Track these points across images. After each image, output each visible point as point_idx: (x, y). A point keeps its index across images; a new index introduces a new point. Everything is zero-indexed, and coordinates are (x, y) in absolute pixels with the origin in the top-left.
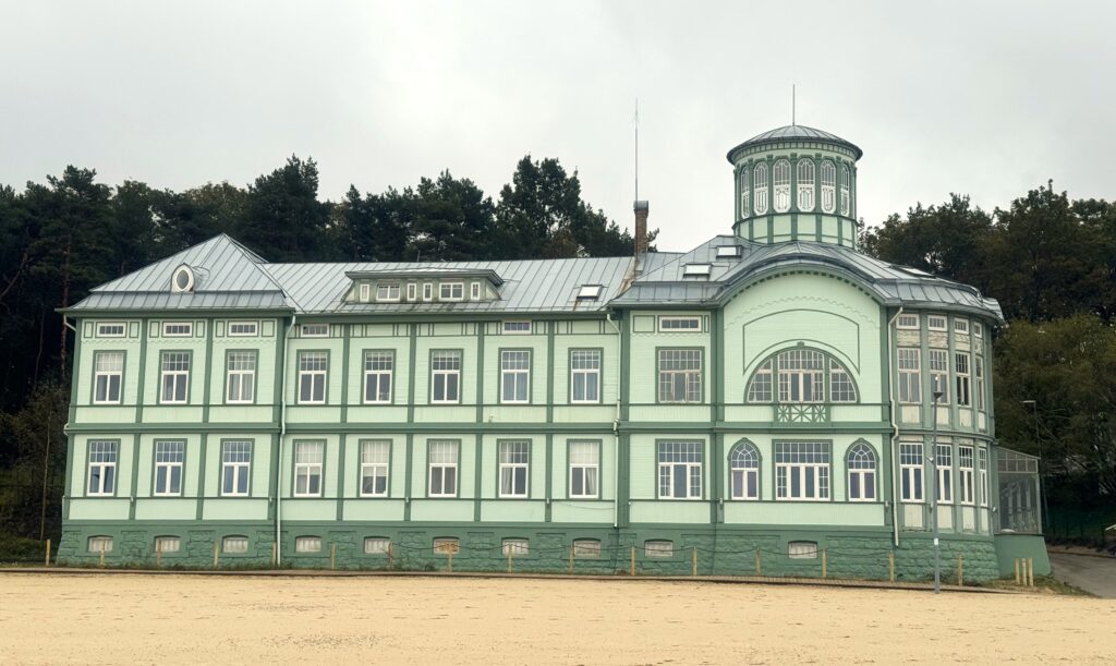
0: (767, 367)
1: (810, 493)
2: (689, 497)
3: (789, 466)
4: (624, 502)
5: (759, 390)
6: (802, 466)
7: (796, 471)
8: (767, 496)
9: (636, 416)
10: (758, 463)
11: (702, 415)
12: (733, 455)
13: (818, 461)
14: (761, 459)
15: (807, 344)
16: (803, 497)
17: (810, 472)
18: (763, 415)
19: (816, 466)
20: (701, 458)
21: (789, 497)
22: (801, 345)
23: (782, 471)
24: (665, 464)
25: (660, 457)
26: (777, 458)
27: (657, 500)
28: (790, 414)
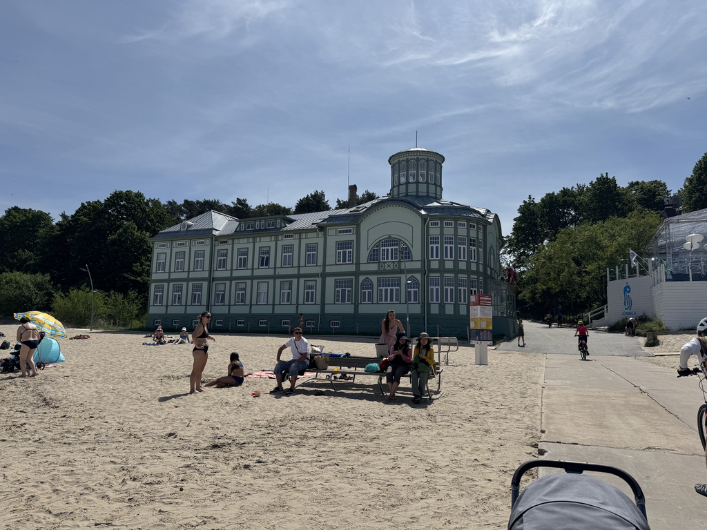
0: (377, 247)
1: (392, 300)
2: (346, 302)
3: (384, 288)
4: (323, 304)
5: (374, 256)
6: (389, 288)
7: (386, 290)
8: (375, 301)
9: (328, 270)
10: (372, 288)
11: (352, 268)
12: (363, 284)
13: (395, 286)
14: (373, 286)
15: (392, 236)
16: (389, 301)
17: (392, 290)
18: (374, 267)
19: (394, 288)
20: (351, 287)
21: (383, 302)
22: (390, 237)
23: (381, 290)
24: (338, 289)
25: (336, 287)
26: (379, 285)
27: (335, 304)
28: (384, 266)
